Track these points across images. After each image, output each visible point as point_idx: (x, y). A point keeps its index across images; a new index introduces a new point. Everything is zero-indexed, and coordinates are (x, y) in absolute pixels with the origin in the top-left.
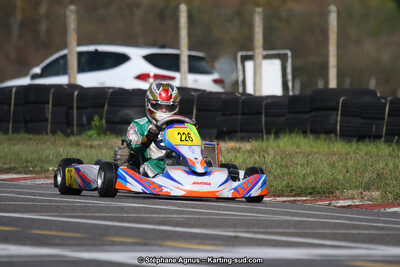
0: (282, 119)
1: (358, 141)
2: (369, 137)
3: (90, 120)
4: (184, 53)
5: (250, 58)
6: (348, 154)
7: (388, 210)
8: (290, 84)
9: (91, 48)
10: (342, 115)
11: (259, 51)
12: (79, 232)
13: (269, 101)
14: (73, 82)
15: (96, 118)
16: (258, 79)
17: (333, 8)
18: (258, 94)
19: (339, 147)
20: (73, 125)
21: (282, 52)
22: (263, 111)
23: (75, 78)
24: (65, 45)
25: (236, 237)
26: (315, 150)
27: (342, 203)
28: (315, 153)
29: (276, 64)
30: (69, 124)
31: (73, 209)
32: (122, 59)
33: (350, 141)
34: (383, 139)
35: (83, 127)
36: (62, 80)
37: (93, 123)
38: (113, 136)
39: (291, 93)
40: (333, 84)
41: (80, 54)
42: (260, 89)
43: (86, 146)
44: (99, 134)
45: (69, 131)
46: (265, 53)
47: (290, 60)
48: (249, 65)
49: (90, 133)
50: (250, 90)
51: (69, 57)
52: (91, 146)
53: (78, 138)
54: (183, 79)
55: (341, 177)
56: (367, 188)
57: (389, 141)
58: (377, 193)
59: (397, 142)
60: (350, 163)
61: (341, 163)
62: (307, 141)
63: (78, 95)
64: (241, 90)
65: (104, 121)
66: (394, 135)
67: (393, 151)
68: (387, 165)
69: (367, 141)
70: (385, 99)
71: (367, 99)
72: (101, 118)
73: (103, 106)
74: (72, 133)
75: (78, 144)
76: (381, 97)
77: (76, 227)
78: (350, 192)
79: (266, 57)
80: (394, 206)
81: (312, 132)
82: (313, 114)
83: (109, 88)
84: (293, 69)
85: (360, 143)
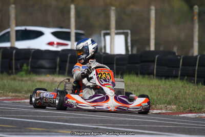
0: (125, 67)
1: (165, 79)
2: (172, 77)
3: (22, 66)
4: (73, 31)
5: (108, 34)
6: (159, 85)
7: (180, 116)
8: (130, 48)
9: (23, 28)
10: (157, 65)
11: (113, 30)
12: (12, 125)
13: (118, 57)
14: (13, 46)
15: (25, 65)
16: (112, 45)
17: (153, 8)
18: (112, 53)
19: (155, 82)
20: (12, 69)
21: (126, 31)
22: (115, 62)
23: (14, 44)
24: (9, 26)
25: (97, 128)
26: (142, 83)
27: (155, 111)
28: (142, 85)
29: (122, 37)
30: (11, 68)
31: (10, 113)
32: (40, 34)
33: (161, 79)
34: (179, 78)
35: (18, 70)
36: (7, 45)
37: (23, 68)
38: (34, 75)
39: (130, 53)
40: (152, 48)
41: (17, 31)
42: (114, 50)
43: (19, 80)
44: (26, 74)
45: (10, 72)
46: (116, 31)
47: (129, 36)
48: (108, 38)
49: (22, 73)
50: (108, 51)
51: (11, 33)
52: (22, 80)
53: (15, 76)
54: (72, 45)
55: (155, 98)
56: (169, 103)
57: (182, 79)
58: (175, 106)
59: (186, 79)
60: (160, 90)
61: (156, 90)
62: (138, 78)
63: (15, 53)
64: (103, 51)
65: (29, 67)
66: (185, 76)
67: (184, 84)
68: (180, 91)
69: (170, 79)
70: (180, 56)
71: (171, 56)
72: (27, 65)
73: (29, 59)
74: (12, 73)
75: (15, 79)
76: (178, 56)
77: (11, 122)
78: (160, 106)
79: (117, 34)
80: (183, 113)
81: (141, 74)
82: (142, 64)
83: (32, 49)
84: (131, 41)
85: (167, 80)
